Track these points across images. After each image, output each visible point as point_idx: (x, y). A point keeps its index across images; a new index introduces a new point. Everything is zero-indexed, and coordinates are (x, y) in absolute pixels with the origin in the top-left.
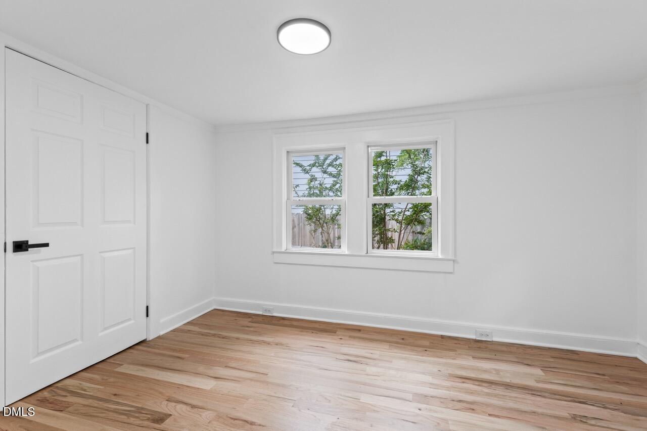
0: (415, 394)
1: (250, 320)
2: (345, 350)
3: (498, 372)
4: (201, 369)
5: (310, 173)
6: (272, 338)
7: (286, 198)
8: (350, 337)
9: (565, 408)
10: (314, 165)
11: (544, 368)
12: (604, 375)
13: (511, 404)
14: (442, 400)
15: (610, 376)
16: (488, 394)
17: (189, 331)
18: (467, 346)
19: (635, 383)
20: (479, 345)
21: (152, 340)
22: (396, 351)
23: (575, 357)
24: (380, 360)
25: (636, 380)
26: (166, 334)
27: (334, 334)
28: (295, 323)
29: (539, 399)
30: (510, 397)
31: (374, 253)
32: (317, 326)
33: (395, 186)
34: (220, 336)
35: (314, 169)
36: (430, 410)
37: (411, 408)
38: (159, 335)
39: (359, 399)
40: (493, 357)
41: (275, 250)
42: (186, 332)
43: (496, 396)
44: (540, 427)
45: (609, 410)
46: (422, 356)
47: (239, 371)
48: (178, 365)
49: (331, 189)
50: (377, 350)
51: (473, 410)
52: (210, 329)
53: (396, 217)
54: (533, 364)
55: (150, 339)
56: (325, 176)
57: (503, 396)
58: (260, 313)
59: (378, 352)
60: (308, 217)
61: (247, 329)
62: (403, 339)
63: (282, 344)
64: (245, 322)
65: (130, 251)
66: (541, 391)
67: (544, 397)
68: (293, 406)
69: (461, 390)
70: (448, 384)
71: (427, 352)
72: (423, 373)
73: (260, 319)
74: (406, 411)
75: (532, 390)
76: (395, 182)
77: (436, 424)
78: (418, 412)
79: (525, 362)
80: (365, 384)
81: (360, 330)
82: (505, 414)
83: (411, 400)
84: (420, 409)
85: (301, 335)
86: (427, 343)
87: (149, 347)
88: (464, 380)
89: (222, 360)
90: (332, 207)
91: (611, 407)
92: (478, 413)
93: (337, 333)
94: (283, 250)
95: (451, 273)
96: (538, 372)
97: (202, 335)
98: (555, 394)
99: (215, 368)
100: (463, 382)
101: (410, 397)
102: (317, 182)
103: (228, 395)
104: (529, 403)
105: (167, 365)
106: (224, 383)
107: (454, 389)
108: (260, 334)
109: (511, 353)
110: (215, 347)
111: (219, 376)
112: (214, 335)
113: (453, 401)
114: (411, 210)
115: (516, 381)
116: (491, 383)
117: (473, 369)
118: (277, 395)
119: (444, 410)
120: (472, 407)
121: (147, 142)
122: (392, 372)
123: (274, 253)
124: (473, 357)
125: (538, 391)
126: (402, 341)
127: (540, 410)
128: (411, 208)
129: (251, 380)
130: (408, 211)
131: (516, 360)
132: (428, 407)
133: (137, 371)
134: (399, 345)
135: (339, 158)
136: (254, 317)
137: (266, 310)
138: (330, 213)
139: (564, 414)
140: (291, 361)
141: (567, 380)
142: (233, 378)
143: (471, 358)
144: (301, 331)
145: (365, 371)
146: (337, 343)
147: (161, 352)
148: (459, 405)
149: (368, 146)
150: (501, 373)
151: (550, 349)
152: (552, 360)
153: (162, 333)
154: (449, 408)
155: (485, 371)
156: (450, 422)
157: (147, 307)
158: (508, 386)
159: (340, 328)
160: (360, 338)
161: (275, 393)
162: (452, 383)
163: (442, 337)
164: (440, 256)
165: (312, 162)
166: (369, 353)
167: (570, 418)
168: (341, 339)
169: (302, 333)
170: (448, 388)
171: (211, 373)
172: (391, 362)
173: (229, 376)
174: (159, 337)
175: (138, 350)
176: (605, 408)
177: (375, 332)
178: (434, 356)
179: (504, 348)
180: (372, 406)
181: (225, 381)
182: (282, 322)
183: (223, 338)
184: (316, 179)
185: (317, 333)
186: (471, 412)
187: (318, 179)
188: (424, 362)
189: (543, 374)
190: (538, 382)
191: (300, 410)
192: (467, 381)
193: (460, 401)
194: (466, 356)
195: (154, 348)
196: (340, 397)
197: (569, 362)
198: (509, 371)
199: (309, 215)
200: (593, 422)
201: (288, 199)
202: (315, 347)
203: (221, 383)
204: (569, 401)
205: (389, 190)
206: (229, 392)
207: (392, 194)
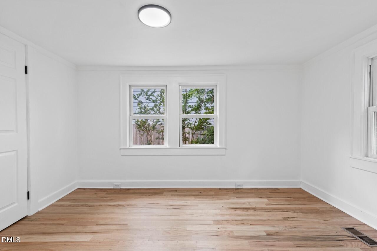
0: (215, 221)
1: (106, 193)
2: (171, 203)
3: (249, 203)
4: (79, 228)
5: (138, 100)
6: (125, 202)
7: (129, 115)
8: (172, 195)
9: (280, 215)
10: (140, 95)
11: (268, 198)
12: (291, 198)
13: (258, 218)
14: (228, 222)
15: (293, 198)
16: (248, 215)
17: (62, 205)
18: (232, 193)
19: (302, 199)
20: (237, 191)
21: (32, 215)
22: (199, 199)
23: (278, 191)
24: (191, 206)
25: (302, 198)
26: (43, 209)
27: (162, 195)
28: (137, 191)
29: (269, 213)
30: (258, 214)
31: (183, 146)
32: (151, 191)
33: (190, 109)
34: (86, 206)
35: (141, 97)
36: (224, 228)
37: (215, 228)
38: (38, 211)
39: (186, 229)
40: (245, 196)
41: (122, 147)
42: (60, 206)
43: (251, 215)
44: (272, 226)
45: (296, 213)
46: (213, 200)
47: (107, 226)
48: (60, 229)
49: (152, 109)
50: (189, 201)
51: (243, 223)
52: (78, 202)
53: (189, 126)
54: (263, 197)
55: (31, 215)
56: (148, 101)
57: (254, 214)
58: (112, 187)
59: (189, 202)
60: (138, 126)
61: (105, 198)
62: (201, 193)
63: (131, 205)
64: (103, 194)
65: (14, 153)
66: (269, 209)
67: (271, 212)
68: (149, 240)
69: (236, 215)
70: (228, 213)
71: (214, 198)
72: (215, 209)
73: (113, 191)
74: (212, 230)
75: (265, 209)
76: (190, 106)
77: (228, 234)
78: (218, 230)
79: (259, 196)
80: (187, 220)
81: (176, 191)
82: (256, 223)
83: (213, 224)
84: (218, 228)
85: (142, 198)
86: (213, 193)
87: (32, 221)
88: (235, 210)
89: (93, 221)
90: (153, 120)
91: (297, 211)
92: (245, 225)
93: (164, 194)
94: (127, 147)
95: (224, 155)
96: (265, 200)
97: (73, 206)
98: (275, 210)
99: (89, 226)
100: (235, 211)
101: (212, 223)
102: (143, 105)
103: (104, 242)
104: (266, 216)
105: (51, 231)
106: (98, 235)
107: (232, 215)
108: (115, 201)
109: (252, 193)
110: (85, 213)
111: (93, 231)
112: (82, 206)
113: (233, 221)
114: (198, 122)
115: (258, 206)
116: (247, 209)
117: (238, 203)
118: (137, 236)
119: (230, 226)
120: (242, 222)
121: (26, 73)
122: (200, 211)
123: (121, 149)
124: (237, 198)
125: (267, 209)
126: (200, 194)
127: (270, 218)
128: (198, 121)
129: (118, 230)
130: (197, 122)
131: (256, 196)
132: (222, 226)
133: (27, 239)
134: (200, 196)
135: (156, 91)
136: (108, 191)
137: (116, 186)
138: (152, 124)
139: (281, 218)
140: (140, 214)
141: (278, 202)
142: (104, 231)
143: (235, 198)
144: (142, 196)
145: (185, 213)
146: (166, 200)
147: (43, 222)
148: (236, 223)
149: (180, 85)
150: (251, 204)
151: (268, 189)
152: (270, 194)
153: (40, 209)
154: (232, 225)
155: (244, 203)
156: (234, 232)
157: (28, 193)
158: (255, 209)
159: (165, 191)
160: (178, 195)
161: (135, 235)
162: (230, 212)
163: (220, 189)
164: (218, 147)
165: (139, 93)
166: (185, 203)
167: (283, 219)
168: (167, 197)
169: (143, 197)
170: (229, 215)
171: (87, 230)
172: (198, 206)
173: (102, 230)
174: (38, 213)
175: (21, 224)
176: (295, 212)
177: (185, 191)
178: (218, 200)
179: (249, 191)
180: (194, 231)
181: (99, 234)
182: (127, 191)
183: (90, 206)
184: (143, 103)
185: (152, 196)
186: (242, 225)
187: (144, 103)
188: (214, 203)
189: (268, 201)
190: (267, 205)
191: (154, 242)
192: (237, 210)
193: (236, 220)
194: (233, 198)
195: (37, 221)
196: (175, 230)
197: (277, 194)
198: (254, 202)
199: (138, 125)
200: (292, 219)
201: (130, 115)
202: (153, 204)
203: (96, 236)
204: (281, 212)
205: (187, 111)
206: (104, 240)
207: (188, 113)
